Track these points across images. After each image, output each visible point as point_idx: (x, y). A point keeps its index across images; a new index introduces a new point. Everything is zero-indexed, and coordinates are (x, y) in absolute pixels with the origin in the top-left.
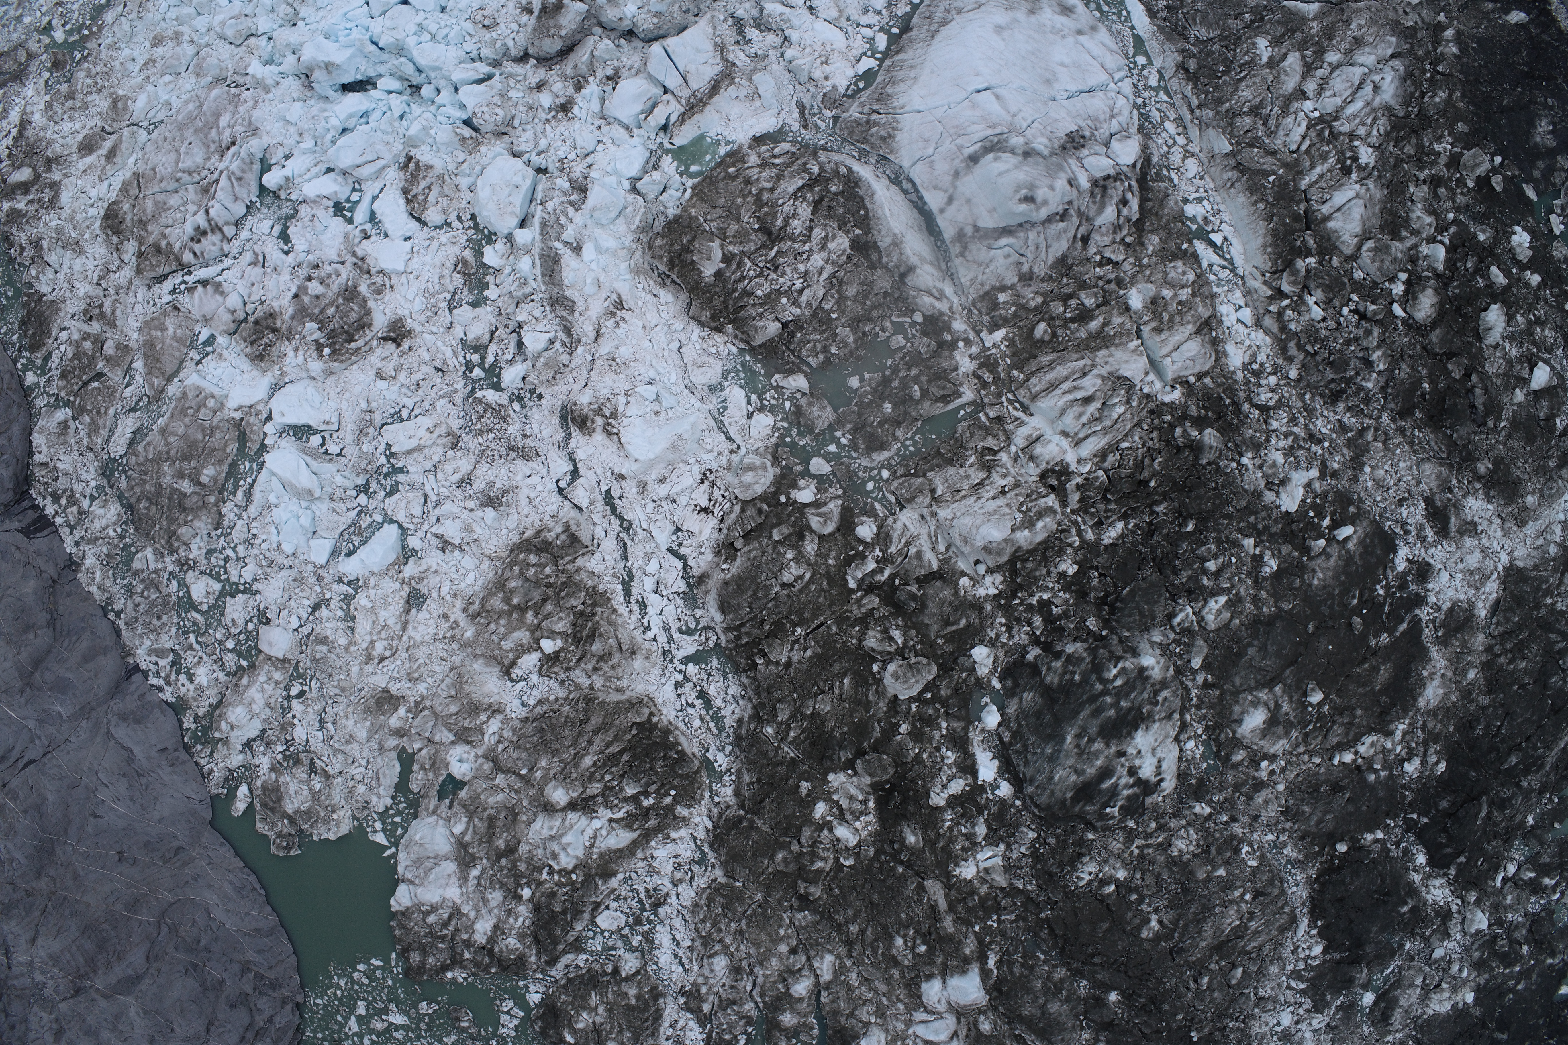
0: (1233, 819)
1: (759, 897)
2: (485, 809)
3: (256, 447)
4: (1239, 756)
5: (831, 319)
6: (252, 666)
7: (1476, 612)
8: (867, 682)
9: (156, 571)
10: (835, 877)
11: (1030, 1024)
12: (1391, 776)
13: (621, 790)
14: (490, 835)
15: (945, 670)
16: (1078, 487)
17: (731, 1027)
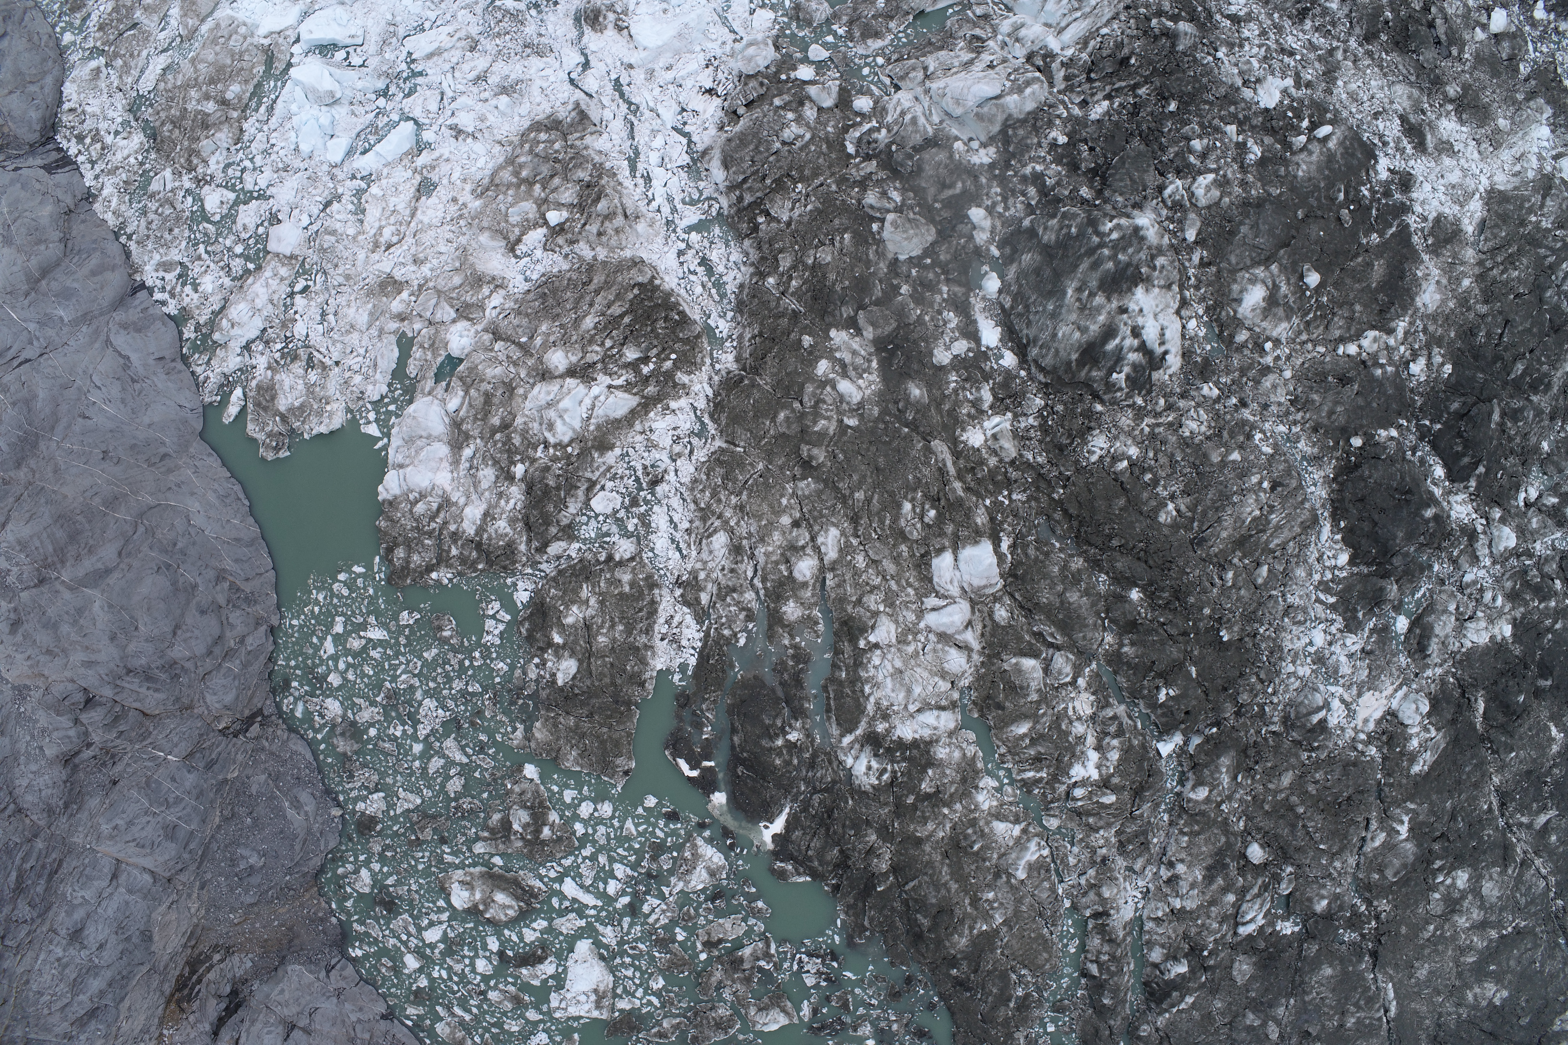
0: (1243, 404)
1: (760, 466)
2: (482, 381)
3: (281, 66)
4: (1242, 337)
6: (259, 268)
7: (1463, 227)
8: (867, 242)
9: (172, 191)
10: (839, 441)
11: (1049, 613)
12: (1397, 373)
13: (621, 356)
14: (485, 414)
15: (943, 235)
16: (1063, 64)
17: (731, 621)
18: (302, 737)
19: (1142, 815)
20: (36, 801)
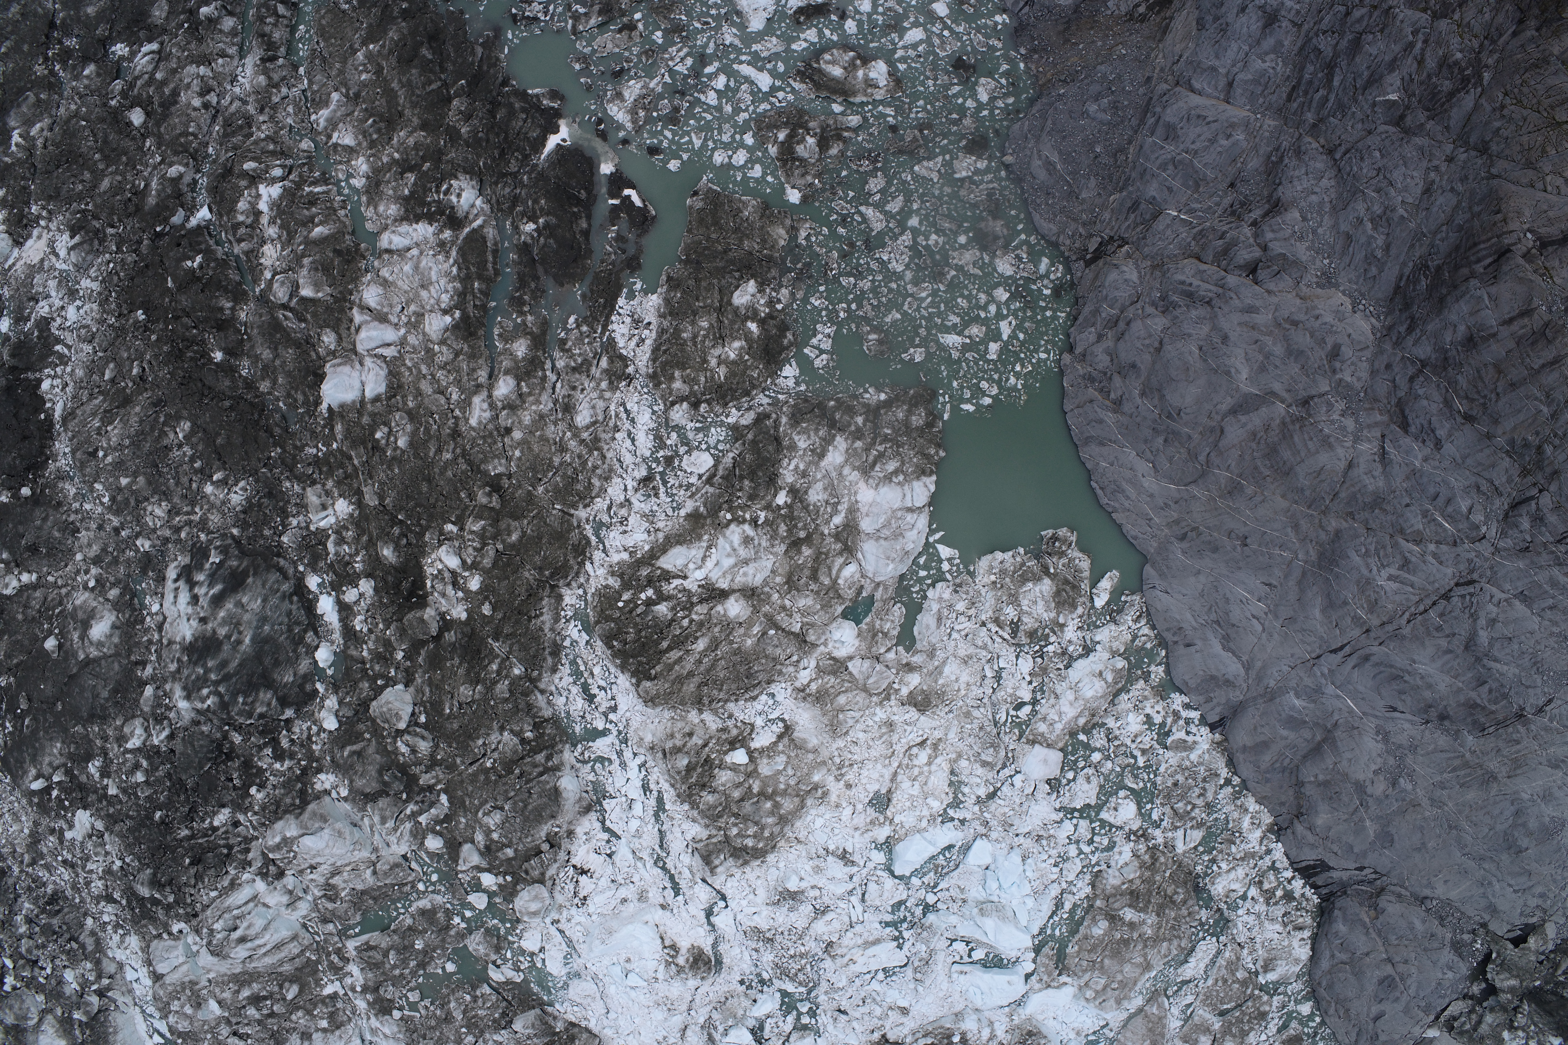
0: (117, 531)
1: (541, 489)
2: (818, 594)
3: (1046, 950)
4: (113, 593)
5: (467, 1027)
6: (1073, 734)
8: (432, 704)
9: (1176, 828)
10: (464, 510)
11: (288, 339)
13: (673, 609)
14: (820, 559)
15: (364, 707)
16: (250, 864)
17: (580, 340)
18: (1043, 237)
19: (227, 151)
20: (1312, 163)
